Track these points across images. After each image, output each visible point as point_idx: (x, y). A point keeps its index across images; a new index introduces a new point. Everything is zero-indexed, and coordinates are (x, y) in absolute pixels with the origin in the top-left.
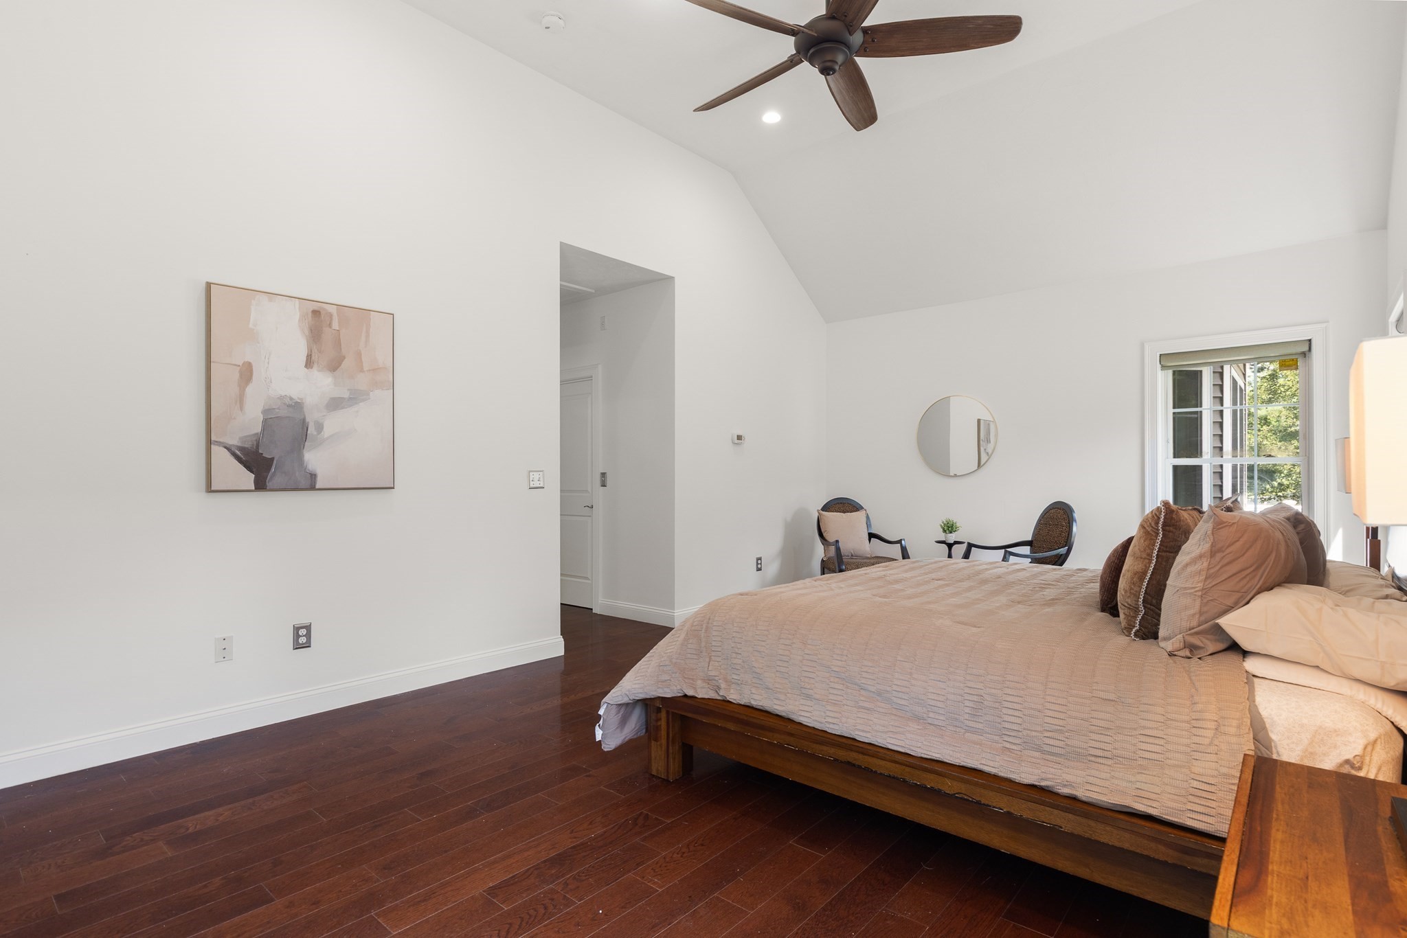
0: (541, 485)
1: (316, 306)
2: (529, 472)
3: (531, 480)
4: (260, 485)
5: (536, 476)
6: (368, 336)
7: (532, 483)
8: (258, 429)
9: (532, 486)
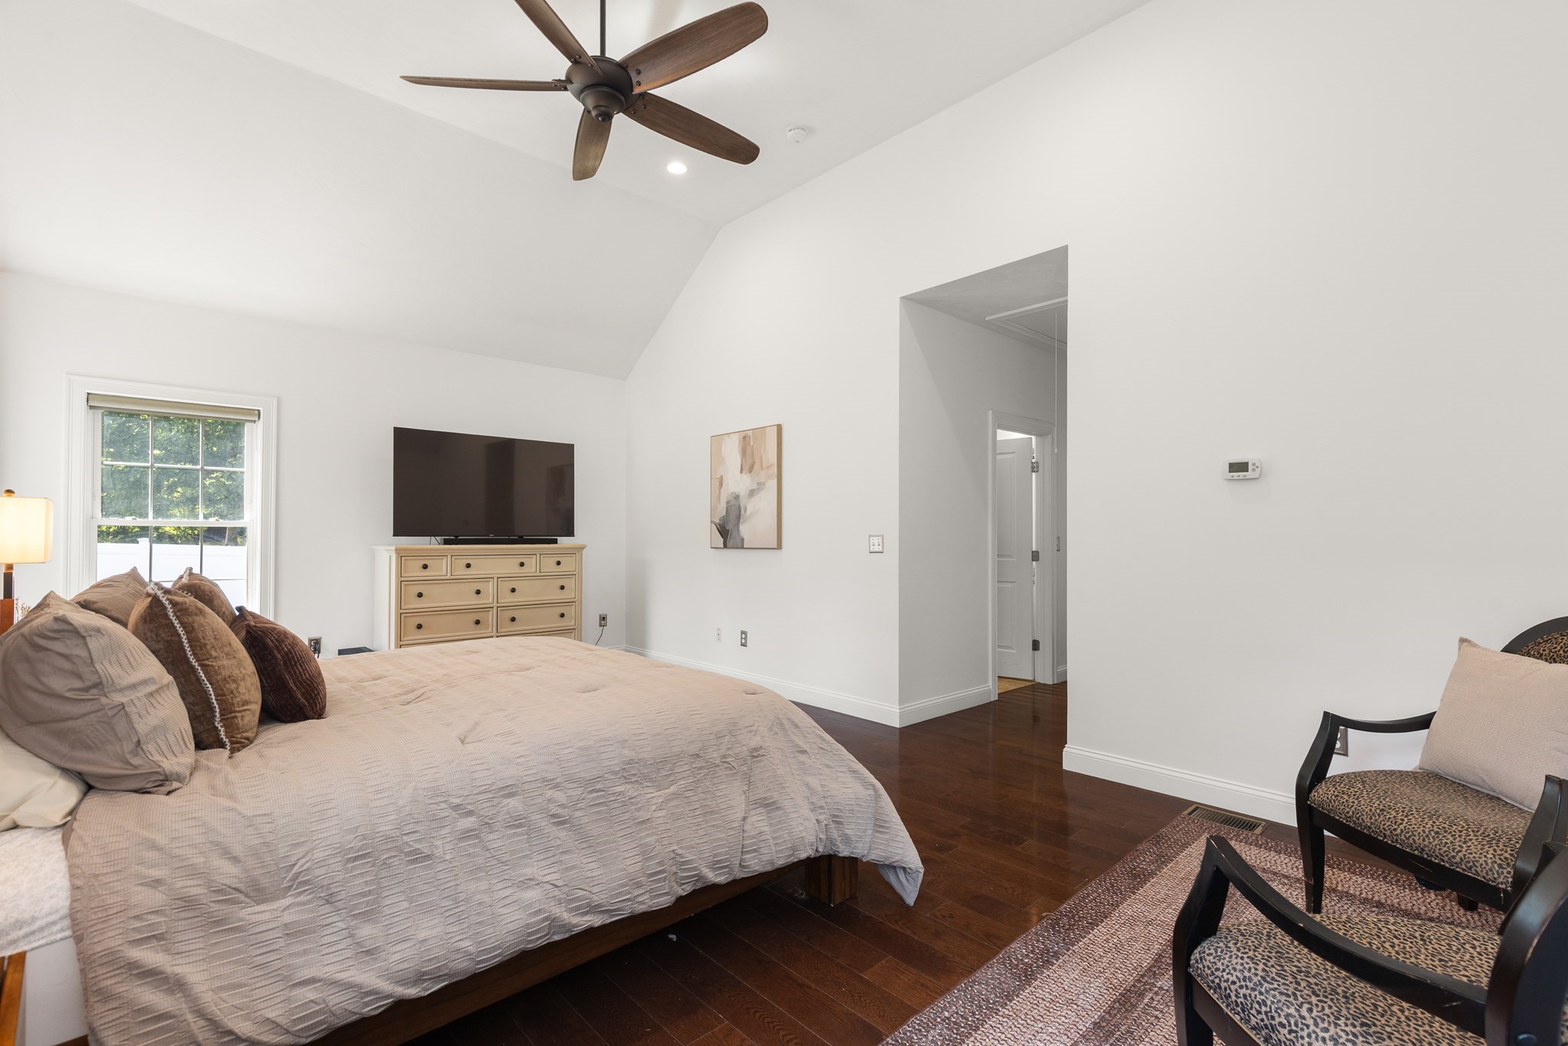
0: (881, 550)
1: (743, 434)
2: (870, 536)
3: (872, 544)
4: (725, 546)
5: (875, 540)
6: (765, 446)
7: (872, 547)
8: (724, 513)
9: (872, 550)
